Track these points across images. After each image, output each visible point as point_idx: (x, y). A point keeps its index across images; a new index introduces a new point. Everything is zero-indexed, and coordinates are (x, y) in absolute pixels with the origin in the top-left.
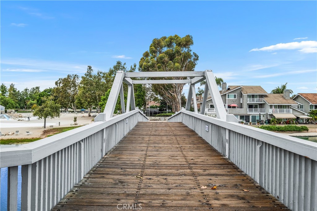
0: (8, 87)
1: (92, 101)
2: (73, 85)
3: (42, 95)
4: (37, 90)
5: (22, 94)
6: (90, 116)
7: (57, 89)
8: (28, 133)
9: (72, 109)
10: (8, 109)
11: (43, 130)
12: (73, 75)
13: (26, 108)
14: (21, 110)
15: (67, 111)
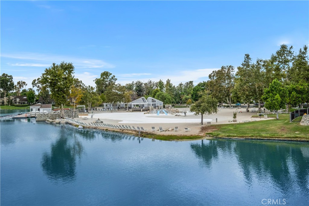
0: (165, 83)
1: (251, 94)
2: (227, 77)
3: (196, 89)
4: (191, 84)
5: (177, 89)
6: (248, 111)
7: (211, 82)
8: (187, 130)
9: (227, 103)
10: (166, 104)
11: (201, 126)
12: (227, 66)
13: (182, 103)
14: (177, 105)
15: (222, 105)
